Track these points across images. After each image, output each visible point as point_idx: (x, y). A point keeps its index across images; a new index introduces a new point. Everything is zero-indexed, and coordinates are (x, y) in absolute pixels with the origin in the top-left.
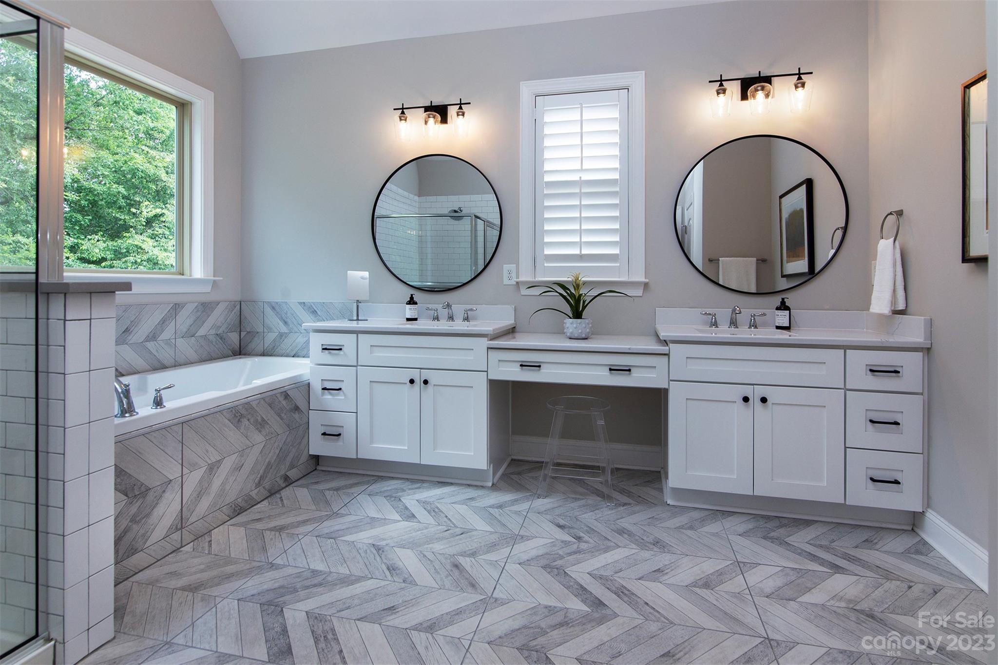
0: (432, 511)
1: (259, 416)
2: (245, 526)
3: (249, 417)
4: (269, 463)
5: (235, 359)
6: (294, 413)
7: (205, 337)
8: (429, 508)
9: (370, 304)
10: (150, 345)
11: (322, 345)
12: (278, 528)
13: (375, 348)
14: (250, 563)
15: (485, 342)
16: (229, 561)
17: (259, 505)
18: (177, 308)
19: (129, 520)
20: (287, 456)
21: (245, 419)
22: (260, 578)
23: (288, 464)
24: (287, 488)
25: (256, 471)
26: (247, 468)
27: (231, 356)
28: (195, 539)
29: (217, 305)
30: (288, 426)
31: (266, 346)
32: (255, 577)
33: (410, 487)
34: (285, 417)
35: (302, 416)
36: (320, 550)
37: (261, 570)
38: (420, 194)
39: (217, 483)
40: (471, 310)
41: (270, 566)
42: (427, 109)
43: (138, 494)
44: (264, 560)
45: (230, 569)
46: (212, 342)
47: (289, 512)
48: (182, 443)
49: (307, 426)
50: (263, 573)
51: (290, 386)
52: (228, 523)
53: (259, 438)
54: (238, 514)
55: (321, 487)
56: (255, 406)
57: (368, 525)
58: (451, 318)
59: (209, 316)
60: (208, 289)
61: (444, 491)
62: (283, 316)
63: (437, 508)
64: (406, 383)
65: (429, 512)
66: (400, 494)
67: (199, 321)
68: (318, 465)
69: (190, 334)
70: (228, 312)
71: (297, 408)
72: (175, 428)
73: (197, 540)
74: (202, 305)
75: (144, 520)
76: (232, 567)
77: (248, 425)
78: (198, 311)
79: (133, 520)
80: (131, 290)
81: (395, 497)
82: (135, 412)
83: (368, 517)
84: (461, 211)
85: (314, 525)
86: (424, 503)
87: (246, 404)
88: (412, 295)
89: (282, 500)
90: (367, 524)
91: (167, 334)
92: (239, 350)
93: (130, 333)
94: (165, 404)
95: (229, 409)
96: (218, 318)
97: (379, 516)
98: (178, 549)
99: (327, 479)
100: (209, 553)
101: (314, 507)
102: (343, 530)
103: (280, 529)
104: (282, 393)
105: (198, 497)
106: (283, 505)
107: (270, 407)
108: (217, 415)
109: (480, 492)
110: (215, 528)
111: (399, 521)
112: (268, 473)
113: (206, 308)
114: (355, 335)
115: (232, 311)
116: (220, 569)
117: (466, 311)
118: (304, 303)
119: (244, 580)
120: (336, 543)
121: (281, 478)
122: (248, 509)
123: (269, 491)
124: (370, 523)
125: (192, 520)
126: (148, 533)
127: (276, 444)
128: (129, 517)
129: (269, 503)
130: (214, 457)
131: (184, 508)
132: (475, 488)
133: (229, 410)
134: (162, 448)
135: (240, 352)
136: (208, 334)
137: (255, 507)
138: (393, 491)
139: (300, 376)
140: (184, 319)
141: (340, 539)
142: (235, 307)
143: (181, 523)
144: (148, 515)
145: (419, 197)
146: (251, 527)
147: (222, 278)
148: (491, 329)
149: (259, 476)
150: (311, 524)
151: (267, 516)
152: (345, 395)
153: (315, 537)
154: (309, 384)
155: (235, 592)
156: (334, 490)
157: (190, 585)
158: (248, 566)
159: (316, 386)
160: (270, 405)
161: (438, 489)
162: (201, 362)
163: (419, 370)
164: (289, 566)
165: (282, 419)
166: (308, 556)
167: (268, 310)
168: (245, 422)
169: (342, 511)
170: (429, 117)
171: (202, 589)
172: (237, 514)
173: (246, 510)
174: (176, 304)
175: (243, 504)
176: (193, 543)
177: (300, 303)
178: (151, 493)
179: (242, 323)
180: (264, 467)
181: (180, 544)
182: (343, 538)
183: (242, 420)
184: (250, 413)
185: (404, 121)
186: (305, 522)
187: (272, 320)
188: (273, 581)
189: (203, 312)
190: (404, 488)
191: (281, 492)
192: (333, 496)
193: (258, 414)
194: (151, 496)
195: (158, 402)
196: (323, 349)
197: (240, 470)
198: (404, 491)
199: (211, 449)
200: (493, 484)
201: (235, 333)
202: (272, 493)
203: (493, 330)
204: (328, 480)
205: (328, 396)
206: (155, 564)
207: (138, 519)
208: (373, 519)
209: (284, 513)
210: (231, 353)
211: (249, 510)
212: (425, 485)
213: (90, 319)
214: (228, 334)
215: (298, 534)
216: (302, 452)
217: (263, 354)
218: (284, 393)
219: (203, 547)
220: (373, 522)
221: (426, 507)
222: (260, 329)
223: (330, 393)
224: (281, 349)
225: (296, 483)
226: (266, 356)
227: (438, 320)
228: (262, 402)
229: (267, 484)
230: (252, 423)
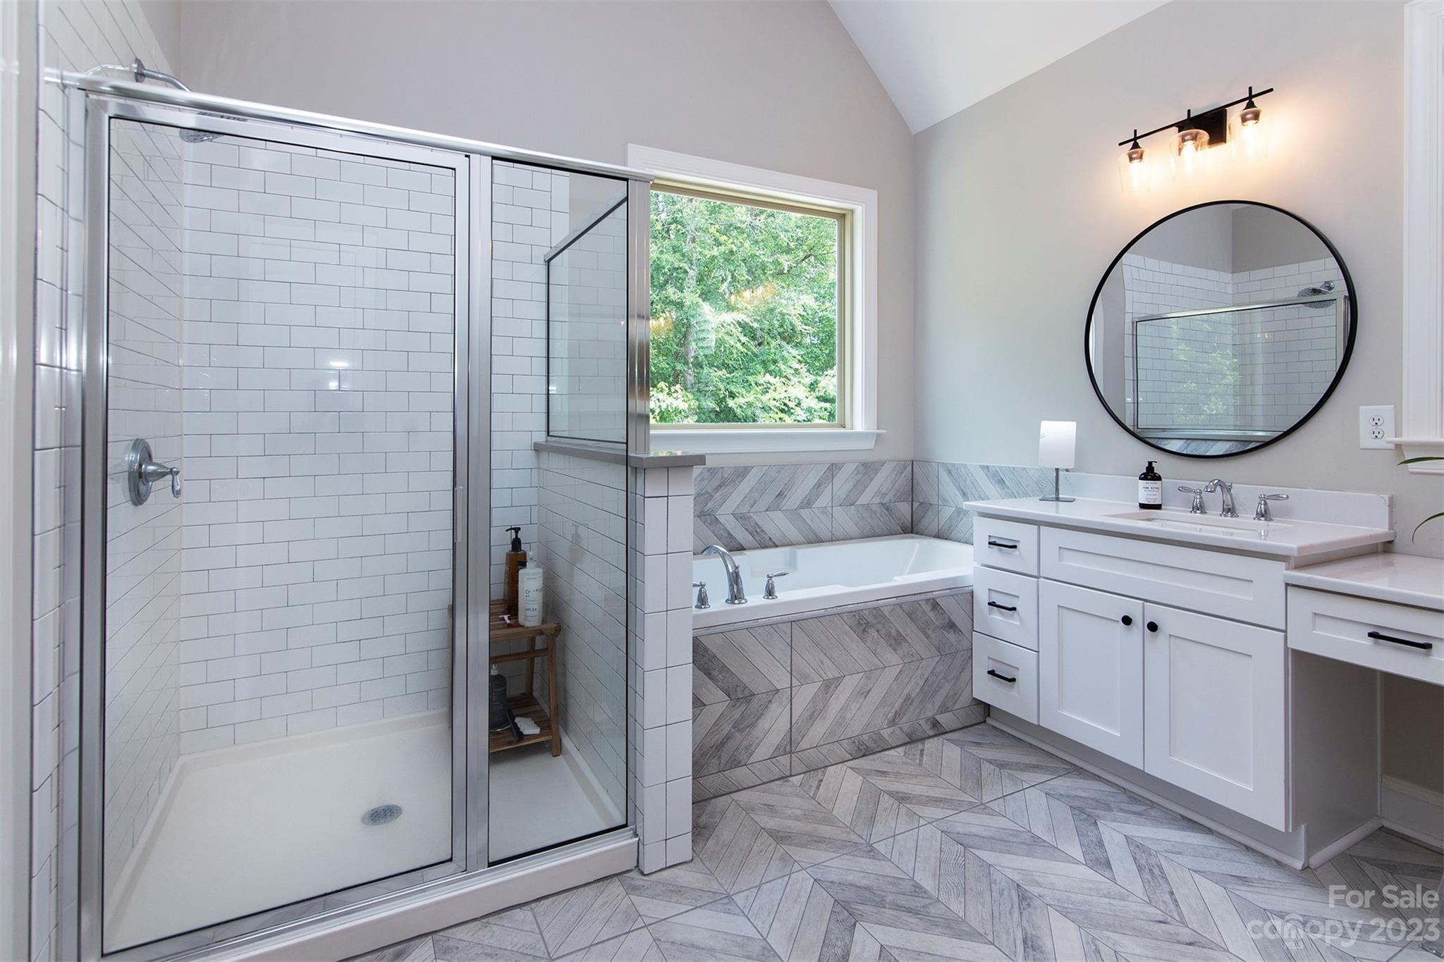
0: (1147, 870)
1: (894, 629)
2: (865, 776)
3: (879, 627)
4: (908, 697)
5: (907, 538)
6: (947, 631)
7: (866, 506)
8: (1143, 862)
9: (1084, 474)
10: (805, 513)
11: (990, 536)
12: (900, 795)
13: (1065, 551)
14: (849, 833)
15: (1280, 572)
16: (828, 820)
17: (891, 752)
18: (833, 468)
19: (731, 725)
20: (935, 692)
21: (873, 629)
22: (850, 860)
23: (937, 705)
24: (936, 739)
25: (889, 703)
26: (876, 696)
27: (901, 534)
28: (808, 772)
29: (882, 466)
30: (938, 649)
31: (942, 523)
32: (846, 857)
33: (1123, 806)
34: (933, 635)
35: (961, 638)
36: (938, 855)
37: (856, 851)
38: (1236, 267)
39: (835, 706)
40: (1277, 497)
41: (869, 849)
42: (1181, 126)
43: (742, 698)
44: (864, 838)
45: (826, 830)
46: (875, 513)
47: (924, 776)
48: (791, 646)
49: (969, 654)
50: (856, 856)
51: (941, 592)
52: (849, 763)
53: (892, 658)
54: (864, 756)
55: (980, 753)
56: (887, 614)
57: (1024, 846)
58: (1230, 510)
59: (871, 480)
60: (870, 445)
61: (1189, 840)
62: (961, 484)
63: (1160, 867)
64: (1118, 622)
65: (1140, 868)
66: (1100, 812)
67: (860, 486)
68: (989, 715)
69: (849, 502)
70: (896, 475)
71: (952, 626)
72: (783, 627)
73: (808, 773)
74: (863, 465)
75: (747, 730)
76: (828, 828)
77: (878, 638)
78: (858, 473)
79: (736, 727)
80: (705, 464)
81: (1088, 815)
82: (744, 599)
83: (1030, 832)
84: (1330, 288)
85: (946, 811)
86: (1137, 848)
87: (875, 608)
88: (1150, 463)
89: (922, 755)
90: (1023, 843)
91: (823, 501)
92: (910, 526)
93: (784, 498)
94: (776, 594)
95: (851, 612)
96: (883, 482)
97: (1048, 838)
98: (787, 777)
99: (994, 742)
100: (813, 798)
101: (957, 783)
102: (984, 837)
103: (902, 798)
104: (927, 600)
105: (811, 719)
106: (920, 764)
107: (910, 618)
108: (835, 619)
109: (1266, 873)
110: (833, 765)
111: (1078, 863)
112: (907, 710)
113: (868, 469)
114: (1036, 527)
115: (902, 473)
116: (815, 825)
117: (1264, 499)
118: (988, 467)
119: (833, 854)
120: (964, 856)
121: (927, 722)
122: (878, 752)
123: (909, 735)
124: (1028, 845)
125: (803, 745)
126: (753, 747)
127: (919, 672)
128: (732, 721)
129: (905, 753)
130: (831, 673)
131: (793, 728)
132: (1260, 859)
133: (850, 614)
134: (768, 648)
135: (911, 529)
136: (871, 502)
137: (887, 753)
138: (1090, 802)
139: (961, 578)
140: (842, 483)
141: (972, 850)
142: (906, 468)
143: (789, 747)
144: (752, 726)
145: (1232, 273)
146: (871, 781)
147: (885, 431)
148: (1295, 546)
149: (893, 711)
150: (943, 808)
151: (895, 771)
152: (1021, 620)
153: (940, 832)
154: (972, 592)
155: (815, 867)
156: (998, 766)
157: (779, 831)
158: (844, 837)
159: (982, 598)
160: (909, 615)
161: (1176, 832)
162: (863, 538)
163: (1142, 602)
164: (890, 860)
165: (928, 637)
166: (919, 857)
167: (944, 475)
168: (873, 633)
169: (994, 805)
170: (1184, 141)
171: (787, 842)
172: (861, 754)
173: (874, 753)
174: (833, 464)
175: (870, 744)
176: (803, 775)
177: (983, 467)
178: (755, 700)
179: (914, 490)
180: (901, 700)
181: (789, 772)
182: (978, 852)
183: (869, 630)
184: (879, 623)
185: (1139, 160)
186: (937, 801)
187: (949, 489)
188: (862, 874)
189: (865, 473)
190: (1111, 805)
191: (926, 741)
192: (992, 775)
193: (891, 626)
194: (755, 703)
195: (770, 592)
196: (990, 543)
197: (865, 697)
198: (1109, 808)
199: (826, 661)
200: (1306, 868)
201: (906, 503)
202: (913, 739)
203: (1300, 549)
204: (995, 745)
205: (997, 616)
206: (760, 787)
207: (741, 726)
208: (1036, 838)
209: (916, 776)
210: (900, 530)
211: (878, 755)
212: (1153, 812)
213: (668, 497)
214: (896, 503)
215: (920, 817)
216: (960, 691)
217: (938, 536)
218: (932, 601)
219: (810, 786)
220: (1033, 845)
221: (1138, 857)
222: (934, 501)
223: (1000, 612)
224: (959, 532)
225: (950, 734)
226: (941, 538)
227: (1203, 512)
228: (898, 609)
229: (905, 723)
230: (883, 636)
